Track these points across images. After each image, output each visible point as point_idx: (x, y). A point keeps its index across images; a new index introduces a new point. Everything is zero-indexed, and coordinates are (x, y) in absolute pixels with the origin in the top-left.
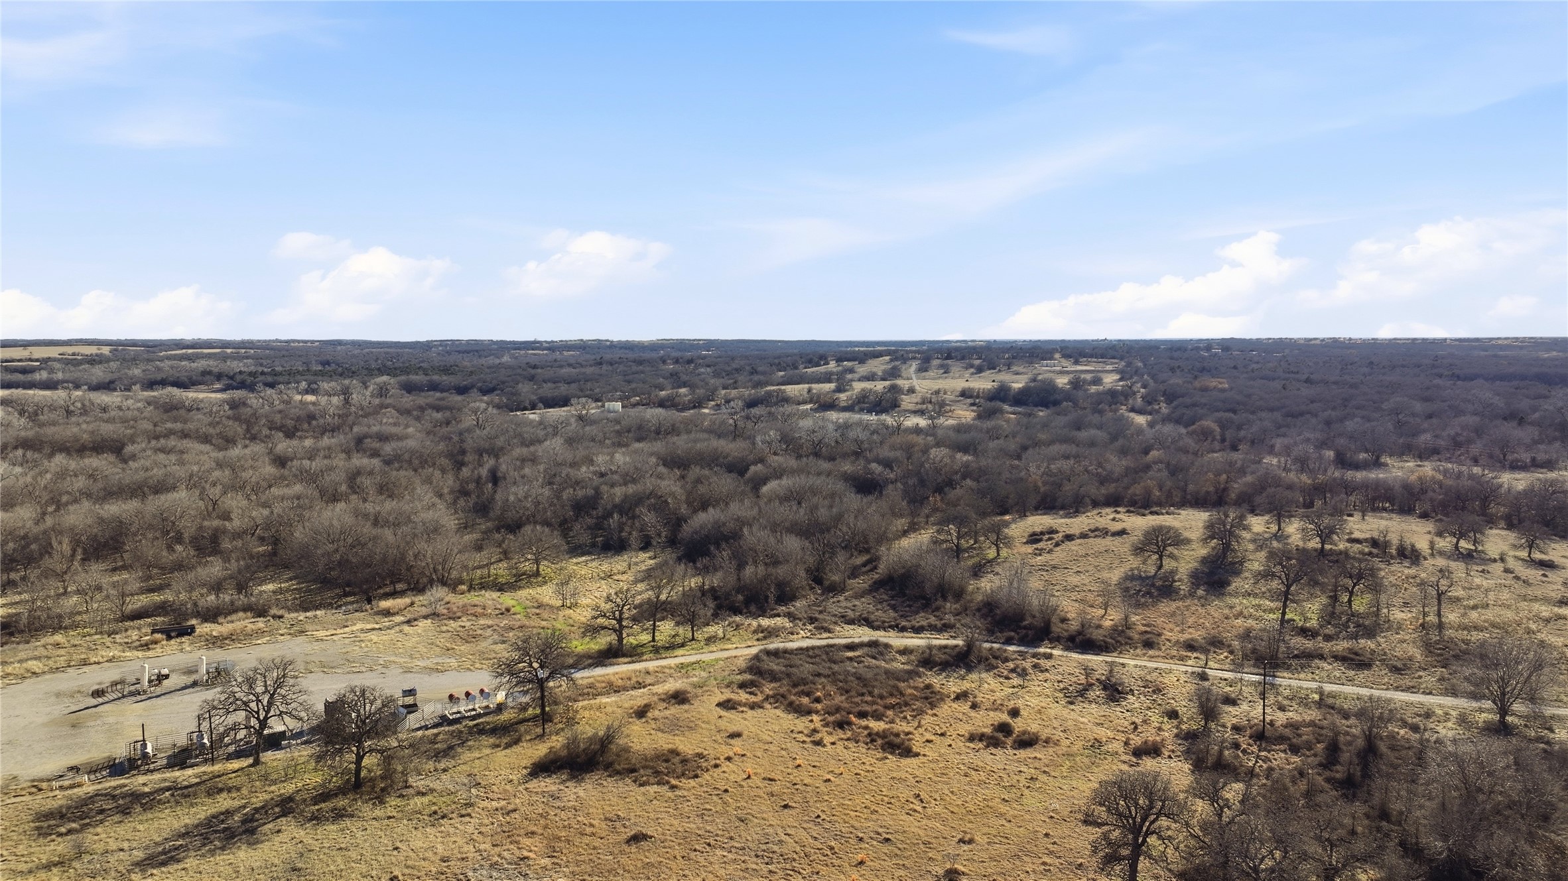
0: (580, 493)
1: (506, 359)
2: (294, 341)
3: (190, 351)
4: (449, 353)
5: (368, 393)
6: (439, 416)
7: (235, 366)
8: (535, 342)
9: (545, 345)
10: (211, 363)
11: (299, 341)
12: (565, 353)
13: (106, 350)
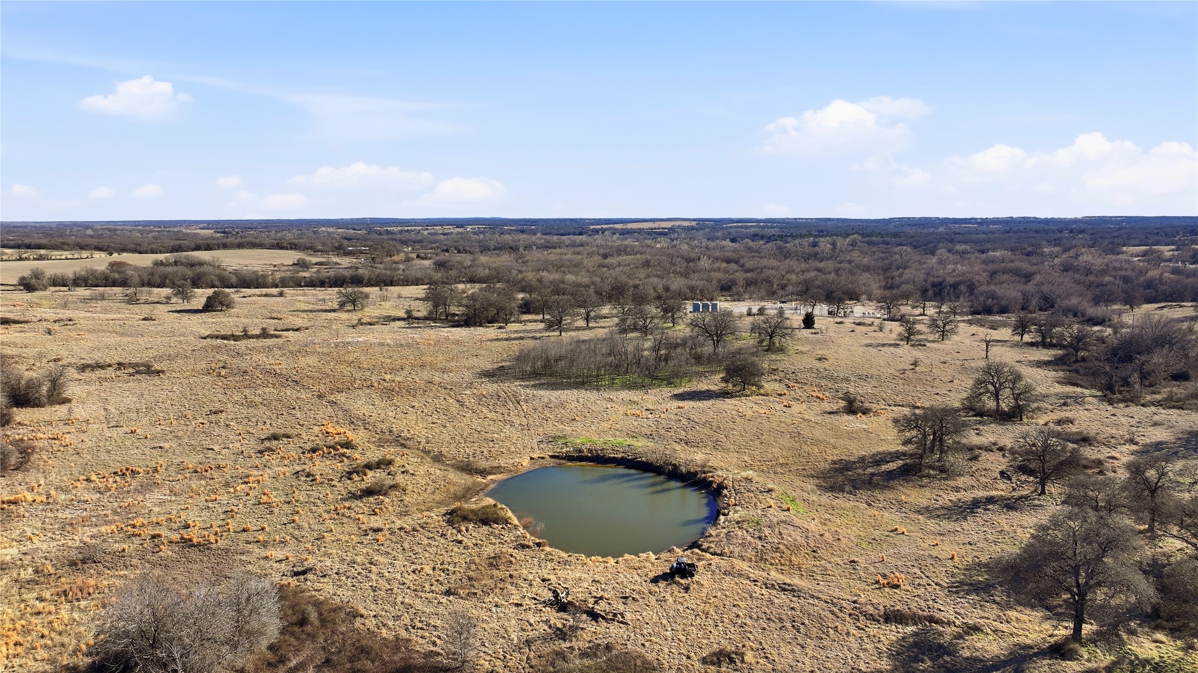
0: (936, 280)
1: (941, 229)
2: (799, 219)
3: (740, 224)
4: (902, 226)
5: (845, 243)
6: (883, 255)
7: (770, 232)
8: (973, 219)
9: (978, 220)
10: (757, 229)
11: (802, 219)
12: (991, 226)
13: (694, 223)
